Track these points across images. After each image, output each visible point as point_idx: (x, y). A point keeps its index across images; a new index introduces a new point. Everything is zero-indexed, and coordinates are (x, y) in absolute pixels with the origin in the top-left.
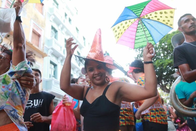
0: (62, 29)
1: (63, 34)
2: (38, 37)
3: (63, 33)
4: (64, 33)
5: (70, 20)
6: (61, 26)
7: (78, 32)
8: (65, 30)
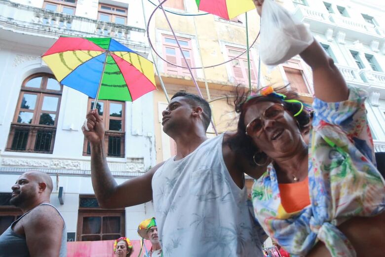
0: (335, 36)
1: (343, 44)
2: (300, 76)
3: (341, 43)
4: (343, 41)
5: (342, 10)
6: (330, 31)
7: (372, 23)
8: (342, 34)
